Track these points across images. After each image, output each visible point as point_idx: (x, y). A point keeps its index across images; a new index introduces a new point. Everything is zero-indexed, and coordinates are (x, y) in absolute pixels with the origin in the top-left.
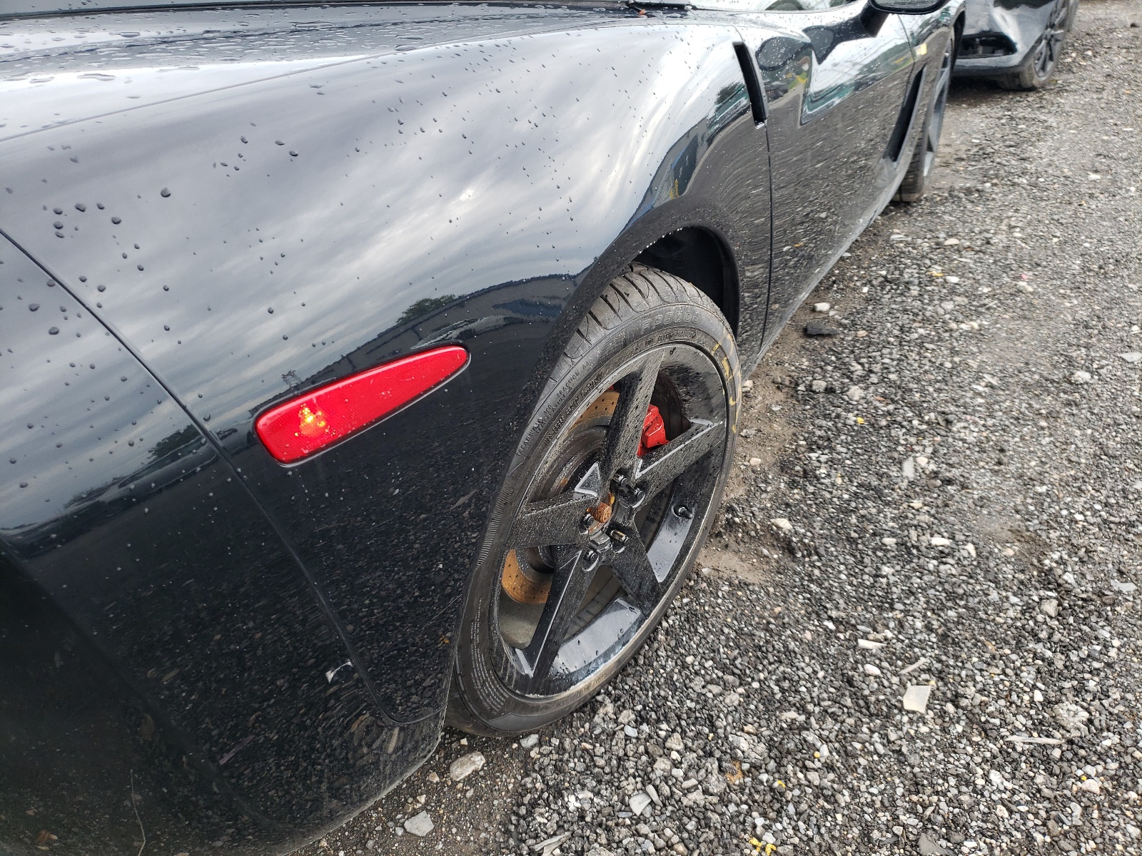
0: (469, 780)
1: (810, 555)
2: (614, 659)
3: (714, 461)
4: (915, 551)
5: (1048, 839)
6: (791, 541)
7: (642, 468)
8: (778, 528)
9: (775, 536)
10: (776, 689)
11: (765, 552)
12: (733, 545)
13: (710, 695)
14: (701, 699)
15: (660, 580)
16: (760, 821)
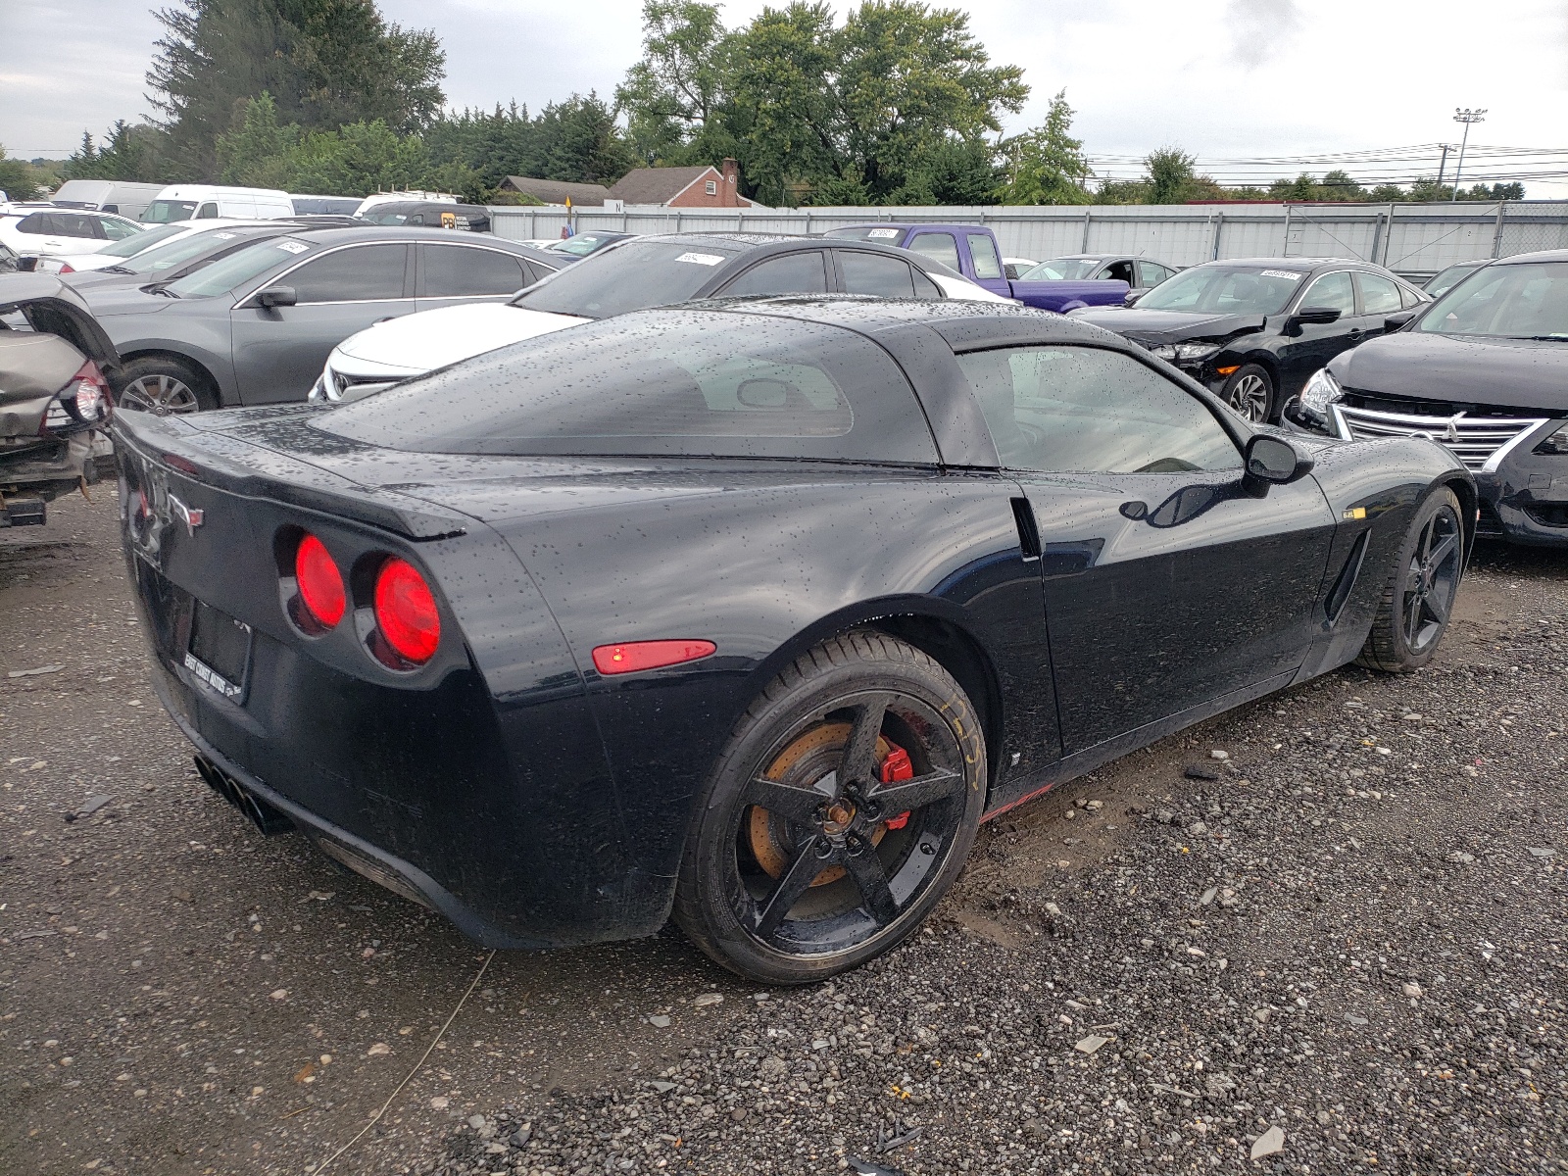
0: (705, 1008)
1: (1066, 937)
2: (842, 951)
3: (954, 808)
4: (1166, 954)
5: (1135, 1146)
6: (1053, 922)
7: (878, 790)
8: (1047, 910)
9: (1041, 916)
10: (973, 1011)
11: (1028, 927)
12: (1004, 920)
13: (915, 1001)
14: (906, 1002)
15: (898, 903)
16: (907, 1078)
